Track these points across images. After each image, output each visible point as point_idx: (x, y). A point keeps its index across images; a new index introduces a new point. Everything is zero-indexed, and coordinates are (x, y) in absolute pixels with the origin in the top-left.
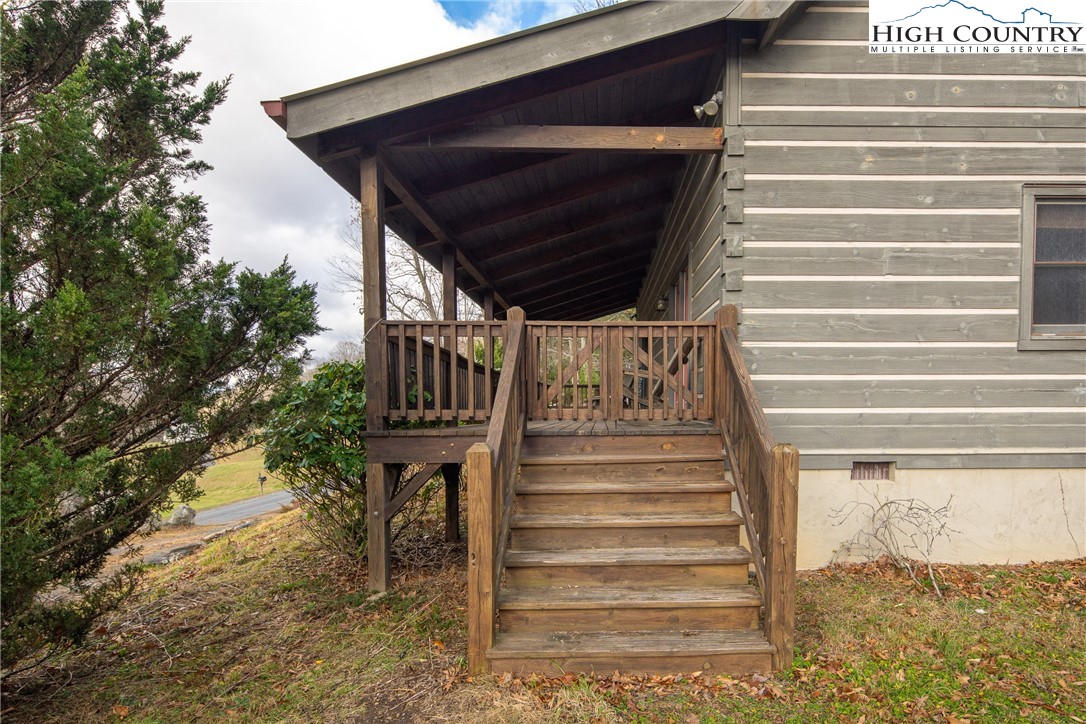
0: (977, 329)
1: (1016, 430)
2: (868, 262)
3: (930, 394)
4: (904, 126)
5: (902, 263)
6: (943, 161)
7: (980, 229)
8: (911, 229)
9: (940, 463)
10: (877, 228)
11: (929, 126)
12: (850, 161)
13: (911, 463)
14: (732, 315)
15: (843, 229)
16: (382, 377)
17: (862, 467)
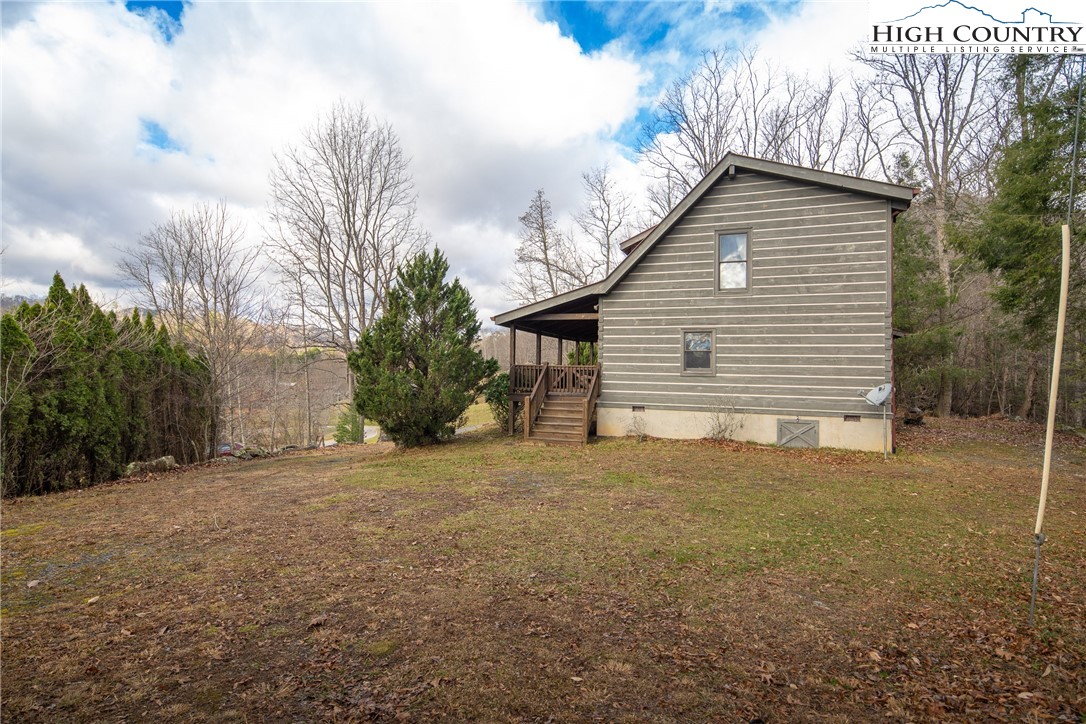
0: (668, 370)
1: (680, 399)
2: (637, 350)
3: (655, 388)
4: (646, 313)
5: (646, 350)
6: (658, 322)
7: (668, 341)
8: (649, 341)
9: (657, 408)
10: (640, 341)
11: (654, 313)
12: (632, 323)
13: (649, 407)
14: (600, 365)
15: (630, 341)
16: (513, 379)
17: (634, 408)
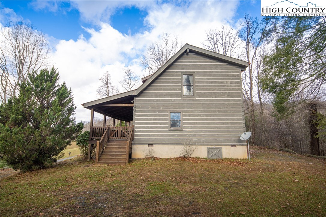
0: (163, 128)
1: (169, 140)
2: (150, 120)
3: (158, 136)
4: (154, 104)
5: (154, 120)
6: (159, 108)
7: (163, 116)
8: (155, 116)
9: (159, 144)
10: (151, 116)
11: (157, 104)
12: (148, 108)
13: (155, 144)
14: (134, 126)
15: (147, 116)
16: (92, 133)
17: (149, 145)
